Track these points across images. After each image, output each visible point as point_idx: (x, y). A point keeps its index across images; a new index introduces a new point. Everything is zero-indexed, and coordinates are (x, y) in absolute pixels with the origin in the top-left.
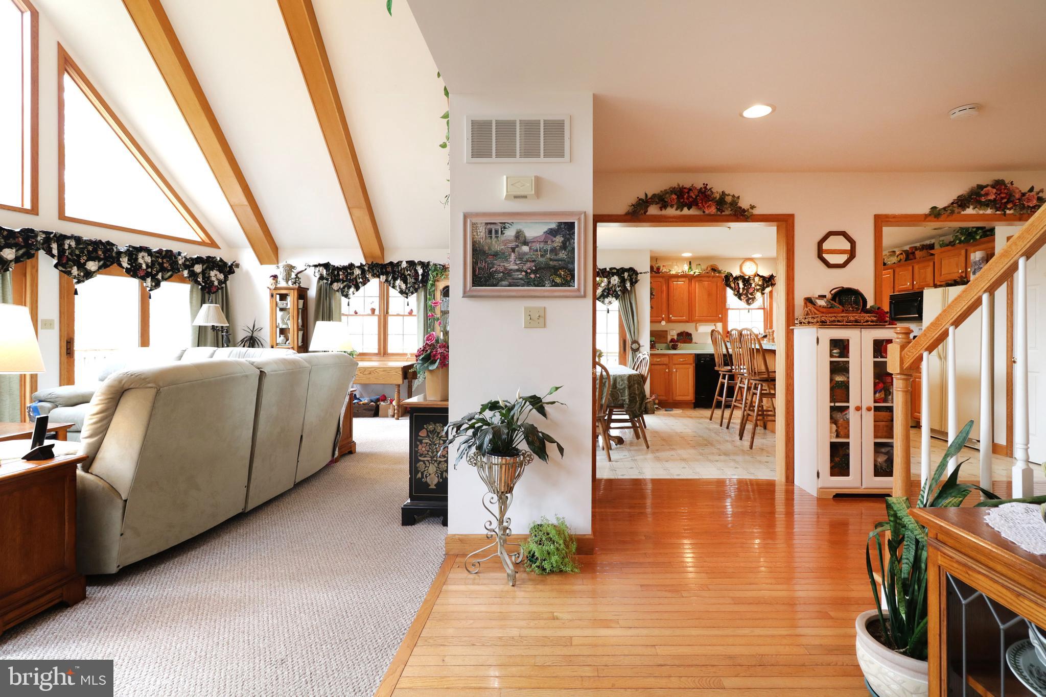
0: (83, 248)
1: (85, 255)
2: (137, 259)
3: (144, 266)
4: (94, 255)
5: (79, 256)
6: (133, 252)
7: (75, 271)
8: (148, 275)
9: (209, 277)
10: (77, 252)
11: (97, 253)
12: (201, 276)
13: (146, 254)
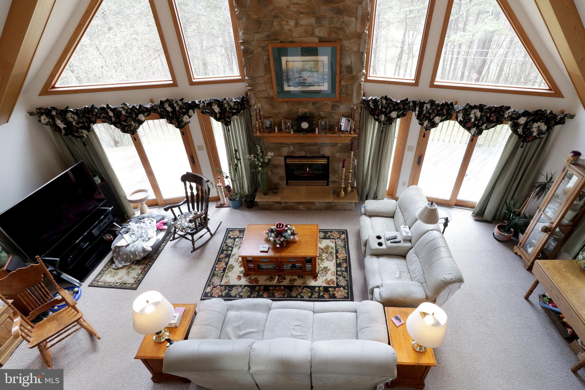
0: (435, 109)
1: (435, 114)
2: (469, 114)
3: (473, 120)
4: (441, 112)
5: (430, 114)
6: (468, 109)
7: (426, 123)
8: (474, 125)
9: (531, 127)
10: (430, 111)
11: (442, 111)
12: (521, 127)
13: (478, 111)
